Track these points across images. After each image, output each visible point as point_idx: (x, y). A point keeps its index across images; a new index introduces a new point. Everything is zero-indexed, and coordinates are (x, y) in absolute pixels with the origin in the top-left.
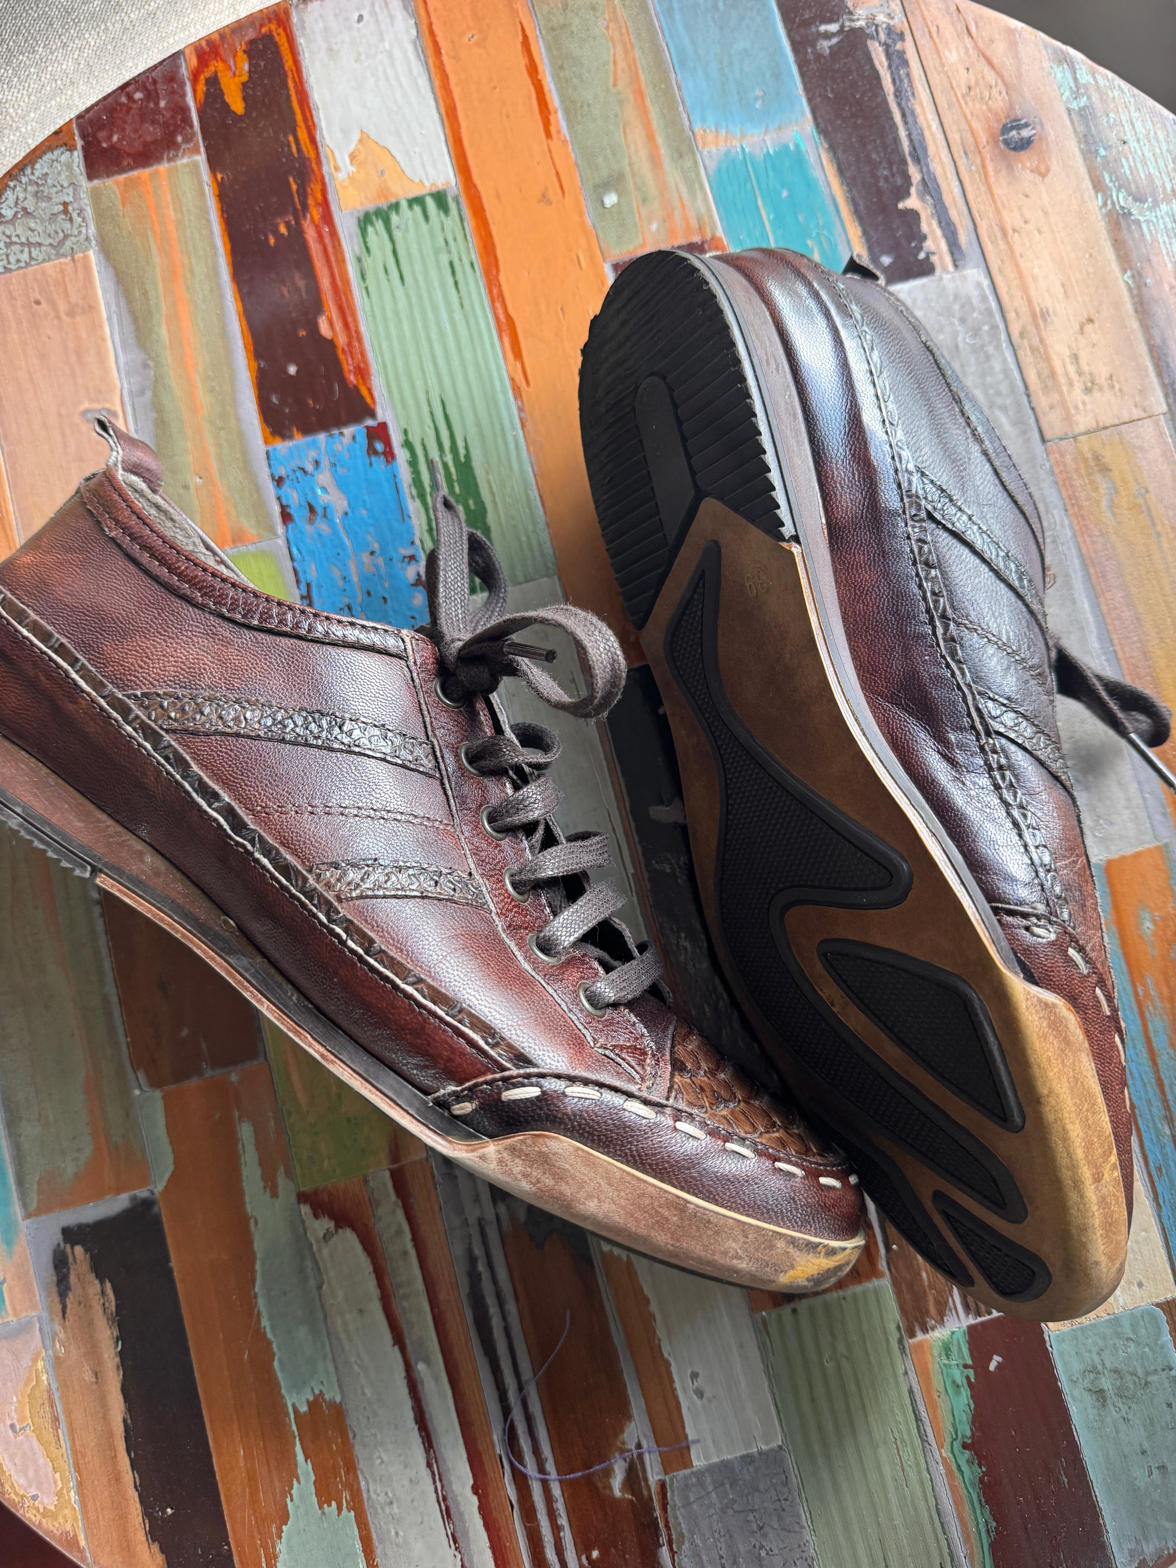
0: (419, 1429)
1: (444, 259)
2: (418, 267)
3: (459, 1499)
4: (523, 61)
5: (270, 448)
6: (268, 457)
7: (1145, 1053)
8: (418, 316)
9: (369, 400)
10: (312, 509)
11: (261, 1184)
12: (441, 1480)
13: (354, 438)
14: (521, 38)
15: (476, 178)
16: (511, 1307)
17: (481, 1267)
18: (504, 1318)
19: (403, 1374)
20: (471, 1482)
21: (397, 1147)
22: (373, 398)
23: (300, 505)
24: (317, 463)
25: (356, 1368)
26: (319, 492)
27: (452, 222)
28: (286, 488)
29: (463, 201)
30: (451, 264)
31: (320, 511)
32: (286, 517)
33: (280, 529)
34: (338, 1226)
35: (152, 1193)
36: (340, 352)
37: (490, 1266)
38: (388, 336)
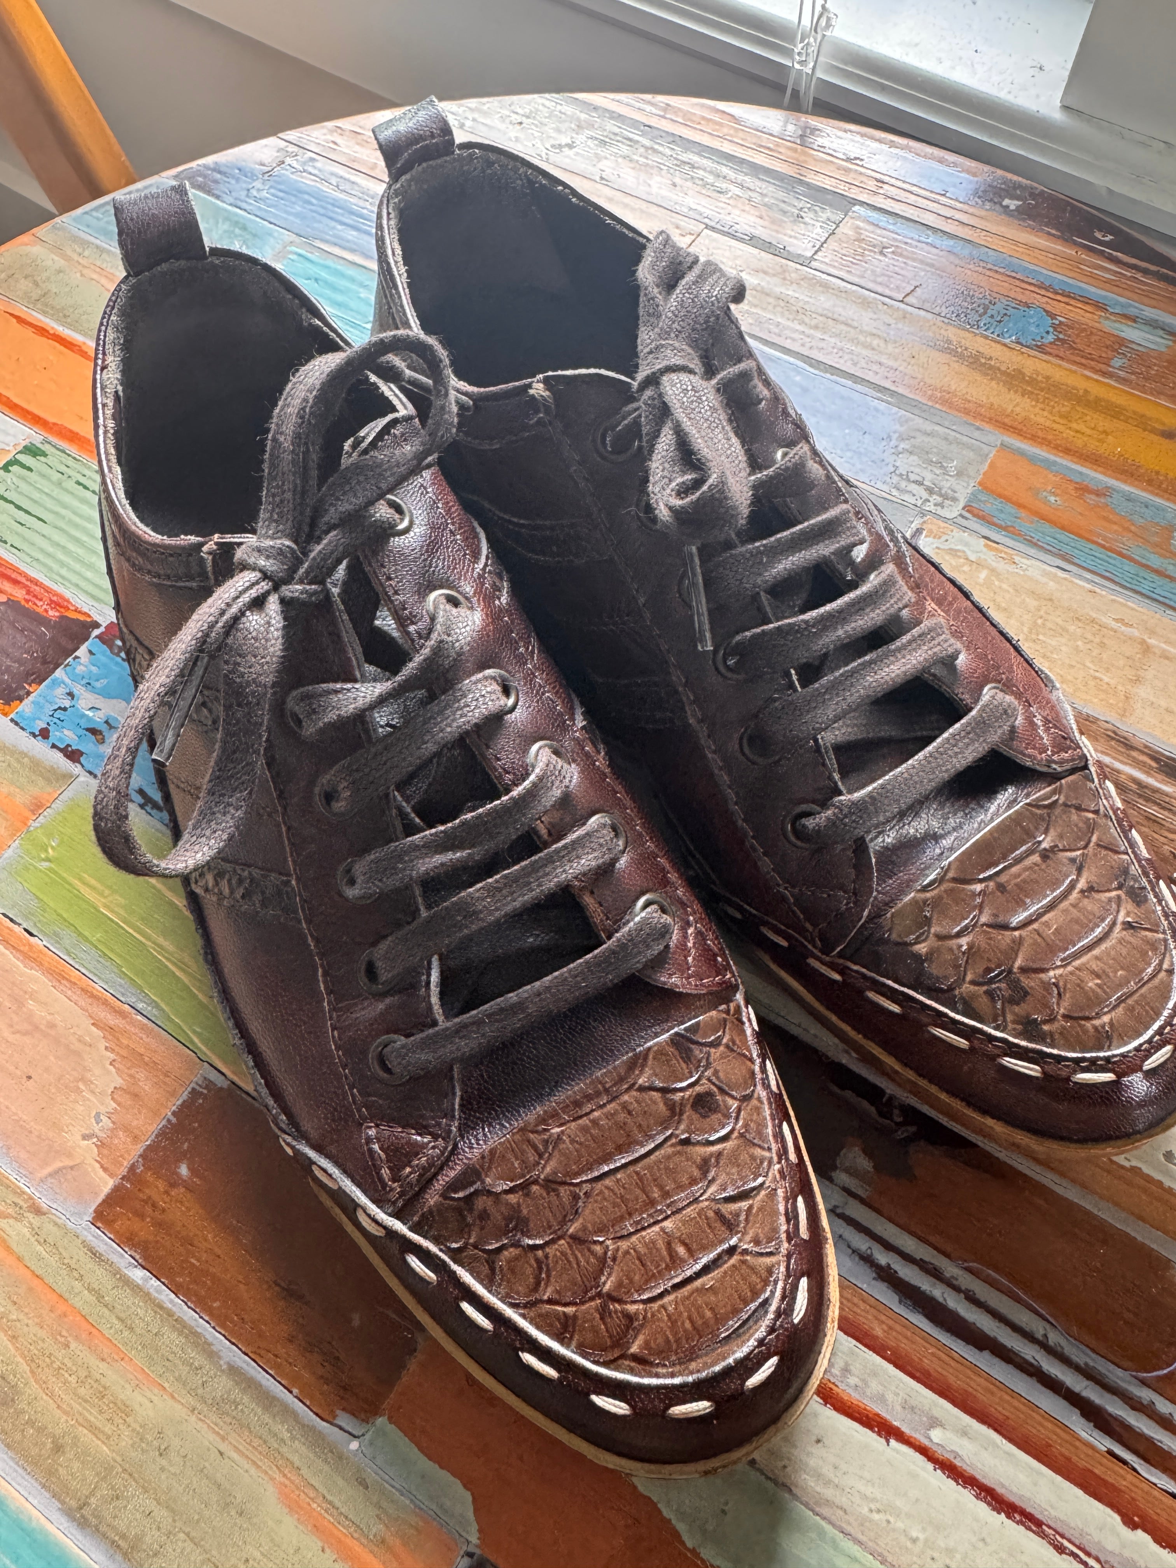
0: (1008, 1517)
1: (71, 485)
2: (49, 503)
3: (1127, 1553)
4: (29, 332)
5: (12, 716)
6: (17, 724)
7: (1156, 578)
8: (78, 534)
9: (82, 618)
10: (93, 731)
12: (1088, 1554)
13: (91, 652)
14: (14, 320)
15: (51, 419)
16: (951, 1269)
17: (883, 1258)
18: (957, 1289)
19: (930, 1466)
20: (1117, 1518)
22: (85, 614)
23: (80, 737)
24: (71, 695)
25: (876, 1517)
26: (90, 714)
27: (54, 458)
28: (55, 735)
29: (51, 438)
30: (79, 483)
31: (104, 728)
32: (73, 755)
33: (76, 769)
35: (470, 1555)
36: (23, 603)
37: (888, 1247)
38: (62, 564)
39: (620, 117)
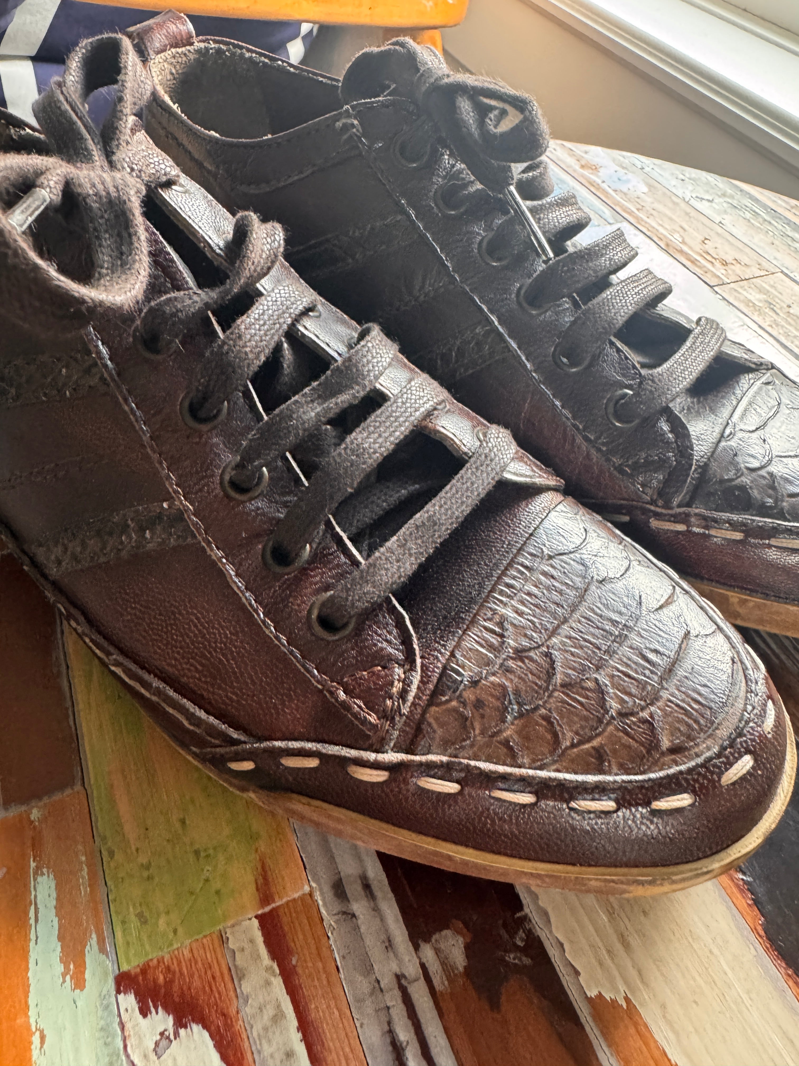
11: (60, 968)
21: (265, 878)
34: (180, 1023)
39: (756, 200)
